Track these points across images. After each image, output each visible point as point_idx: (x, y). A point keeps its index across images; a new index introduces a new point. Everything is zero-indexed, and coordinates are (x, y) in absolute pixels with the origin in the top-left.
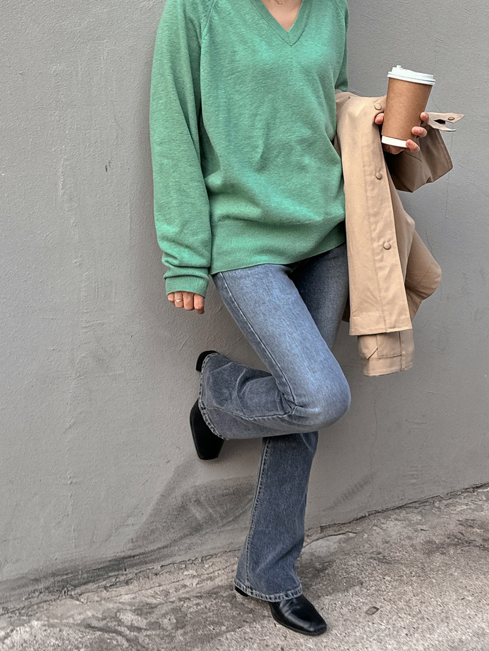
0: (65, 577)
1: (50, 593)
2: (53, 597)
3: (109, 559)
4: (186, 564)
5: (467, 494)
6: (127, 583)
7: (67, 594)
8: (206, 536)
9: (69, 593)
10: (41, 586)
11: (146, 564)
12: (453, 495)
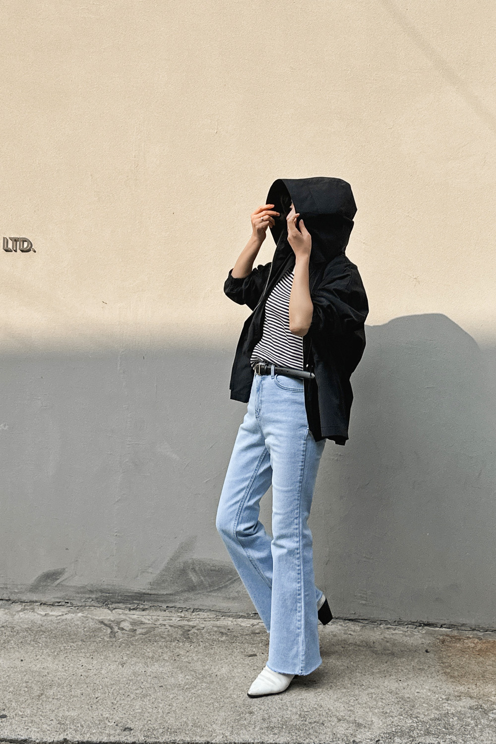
0: (108, 595)
1: (97, 601)
2: (99, 605)
3: (135, 591)
4: (182, 609)
5: (411, 626)
6: (143, 610)
8: (199, 595)
9: (108, 606)
10: (94, 596)
11: (158, 602)
12: (400, 623)
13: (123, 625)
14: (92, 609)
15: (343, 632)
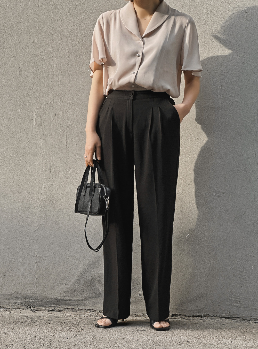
1: (22, 305)
2: (23, 308)
3: (53, 298)
6: (60, 311)
7: (30, 309)
11: (71, 305)
13: (41, 318)
14: (18, 310)
15: (218, 323)
